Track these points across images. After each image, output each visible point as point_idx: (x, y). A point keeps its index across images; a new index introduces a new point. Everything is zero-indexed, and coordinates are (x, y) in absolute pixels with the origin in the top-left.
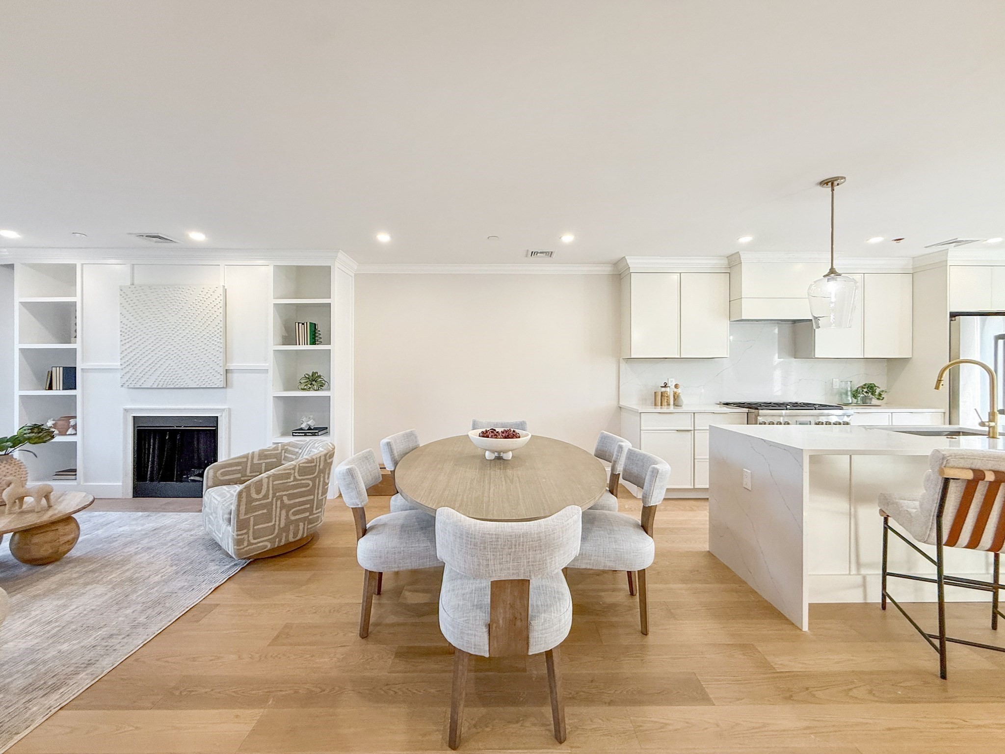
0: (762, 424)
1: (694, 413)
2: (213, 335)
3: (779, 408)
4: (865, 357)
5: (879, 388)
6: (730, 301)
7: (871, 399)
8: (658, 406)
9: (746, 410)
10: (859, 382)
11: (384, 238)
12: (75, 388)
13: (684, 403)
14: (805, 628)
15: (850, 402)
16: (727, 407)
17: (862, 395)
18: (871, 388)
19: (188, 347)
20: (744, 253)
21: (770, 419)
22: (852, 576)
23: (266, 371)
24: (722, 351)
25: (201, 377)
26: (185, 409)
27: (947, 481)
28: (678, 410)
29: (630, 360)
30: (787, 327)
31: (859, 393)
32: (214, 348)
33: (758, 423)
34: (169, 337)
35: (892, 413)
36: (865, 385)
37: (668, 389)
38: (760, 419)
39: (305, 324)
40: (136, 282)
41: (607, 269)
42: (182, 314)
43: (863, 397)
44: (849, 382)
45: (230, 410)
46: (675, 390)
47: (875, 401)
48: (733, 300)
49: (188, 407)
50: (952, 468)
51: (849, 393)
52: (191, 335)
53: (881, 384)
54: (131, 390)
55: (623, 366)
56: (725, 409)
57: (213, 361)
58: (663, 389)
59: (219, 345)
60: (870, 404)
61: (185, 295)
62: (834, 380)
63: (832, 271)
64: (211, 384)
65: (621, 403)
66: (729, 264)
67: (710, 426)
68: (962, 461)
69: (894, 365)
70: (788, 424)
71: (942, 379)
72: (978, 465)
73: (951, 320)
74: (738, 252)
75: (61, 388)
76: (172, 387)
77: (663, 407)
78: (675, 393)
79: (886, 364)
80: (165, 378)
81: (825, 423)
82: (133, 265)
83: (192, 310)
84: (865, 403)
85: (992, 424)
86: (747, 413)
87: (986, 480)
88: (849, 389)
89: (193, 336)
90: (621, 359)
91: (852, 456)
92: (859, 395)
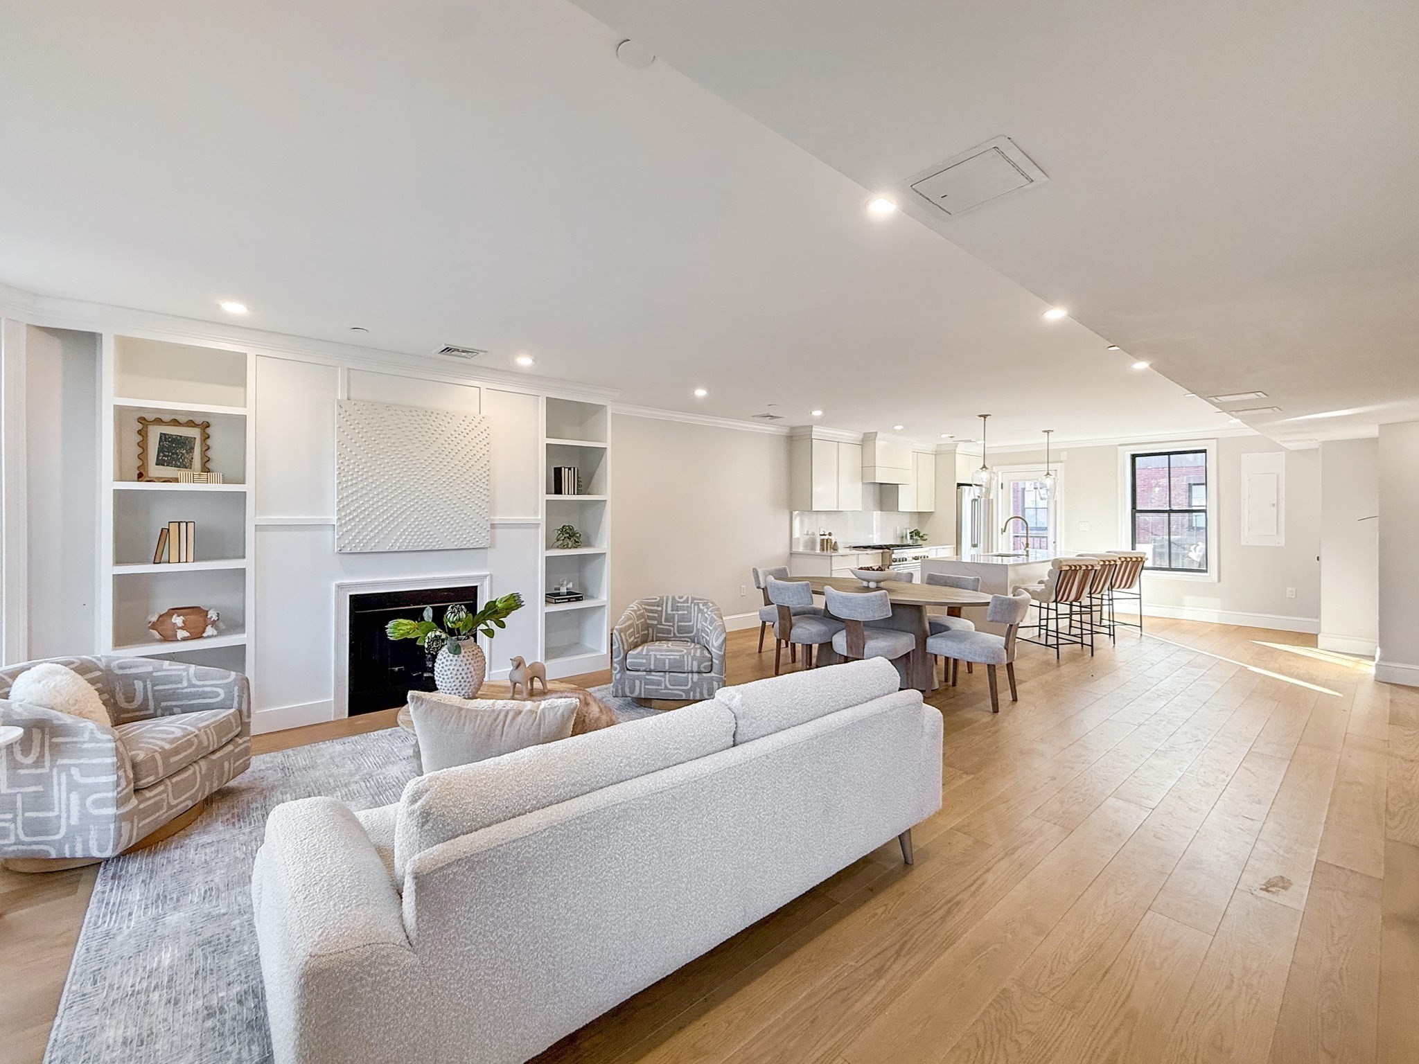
2: (477, 479)
5: (921, 532)
6: (863, 467)
9: (881, 551)
11: (700, 393)
12: (244, 557)
19: (443, 494)
20: (880, 434)
23: (537, 525)
25: (462, 534)
26: (434, 579)
27: (1061, 571)
30: (878, 486)
32: (479, 496)
34: (415, 480)
36: (916, 531)
39: (572, 469)
40: (352, 396)
42: (436, 449)
45: (491, 576)
48: (866, 467)
49: (439, 576)
51: (908, 537)
52: (448, 479)
54: (344, 556)
55: (795, 517)
57: (478, 513)
58: (825, 537)
59: (484, 493)
61: (441, 423)
63: (984, 467)
64: (475, 544)
65: (793, 549)
66: (863, 439)
69: (922, 516)
73: (957, 488)
74: (875, 433)
75: (191, 558)
76: (422, 548)
79: (925, 516)
80: (410, 537)
82: (349, 369)
83: (449, 444)
86: (882, 553)
89: (451, 480)
90: (793, 512)
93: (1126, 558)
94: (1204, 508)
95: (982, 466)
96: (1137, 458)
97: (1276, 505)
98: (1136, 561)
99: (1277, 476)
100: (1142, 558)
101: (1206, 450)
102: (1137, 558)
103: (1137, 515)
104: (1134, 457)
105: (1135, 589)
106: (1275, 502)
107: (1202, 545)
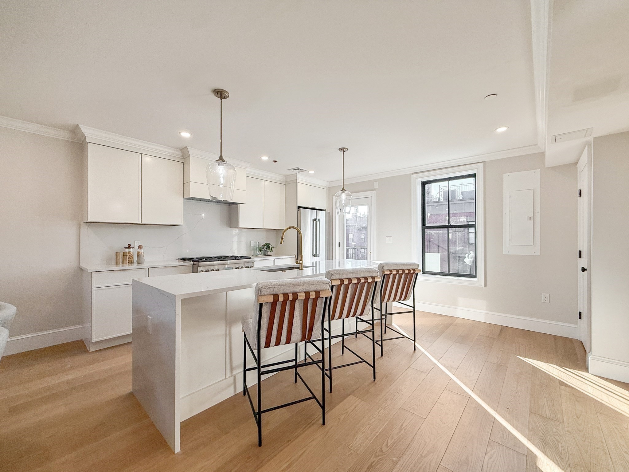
0: (201, 272)
1: (149, 268)
3: (214, 260)
4: (265, 228)
5: (271, 245)
6: (184, 184)
7: (268, 252)
8: (119, 264)
9: (192, 263)
10: (263, 243)
13: (145, 261)
14: (177, 449)
15: (258, 254)
16: (183, 262)
17: (263, 250)
18: (268, 246)
20: (191, 149)
21: (207, 268)
22: (227, 379)
24: (178, 220)
27: (261, 305)
28: (140, 266)
29: (90, 224)
31: (262, 249)
33: (199, 271)
35: (275, 259)
36: (265, 244)
37: (131, 250)
38: (200, 269)
41: (64, 135)
43: (264, 251)
44: (258, 243)
46: (139, 250)
47: (269, 253)
48: (185, 183)
50: (264, 295)
51: (258, 249)
53: (273, 245)
55: (85, 230)
56: (182, 263)
58: (127, 250)
60: (267, 254)
62: (251, 241)
63: (221, 158)
65: (81, 265)
66: (183, 155)
67: (133, 280)
68: (268, 290)
69: (279, 233)
70: (218, 270)
71: (283, 238)
72: (276, 291)
73: (298, 210)
74: (187, 147)
77: (124, 265)
78: (138, 253)
79: (275, 233)
81: (240, 268)
84: (265, 254)
85: (301, 262)
86: (193, 265)
87: (279, 301)
88: (258, 246)
90: (82, 223)
91: (227, 292)
92: (262, 250)
93: (398, 271)
94: (474, 223)
95: (218, 158)
96: (426, 185)
97: (532, 218)
98: (409, 273)
99: (534, 191)
100: (414, 270)
101: (475, 174)
102: (409, 270)
103: (426, 230)
104: (424, 184)
105: (410, 302)
106: (532, 215)
107: (472, 254)
